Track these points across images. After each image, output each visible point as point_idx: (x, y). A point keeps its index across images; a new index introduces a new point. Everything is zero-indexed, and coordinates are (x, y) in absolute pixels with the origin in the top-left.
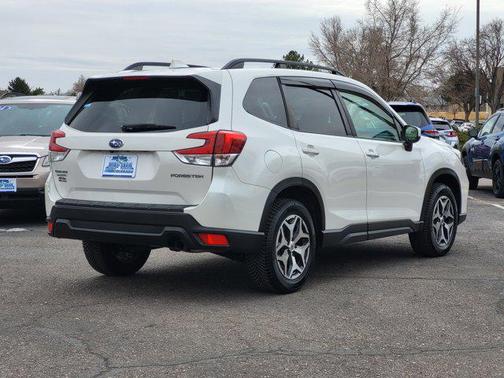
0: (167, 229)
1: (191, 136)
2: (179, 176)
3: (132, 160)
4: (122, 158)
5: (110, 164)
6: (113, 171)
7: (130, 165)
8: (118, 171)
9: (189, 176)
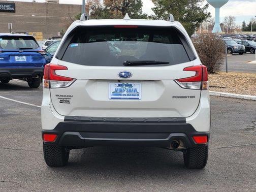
0: (172, 135)
1: (185, 69)
2: (178, 97)
3: (136, 86)
4: (127, 85)
5: (116, 90)
6: (119, 95)
7: (136, 90)
8: (124, 95)
9: (185, 97)
